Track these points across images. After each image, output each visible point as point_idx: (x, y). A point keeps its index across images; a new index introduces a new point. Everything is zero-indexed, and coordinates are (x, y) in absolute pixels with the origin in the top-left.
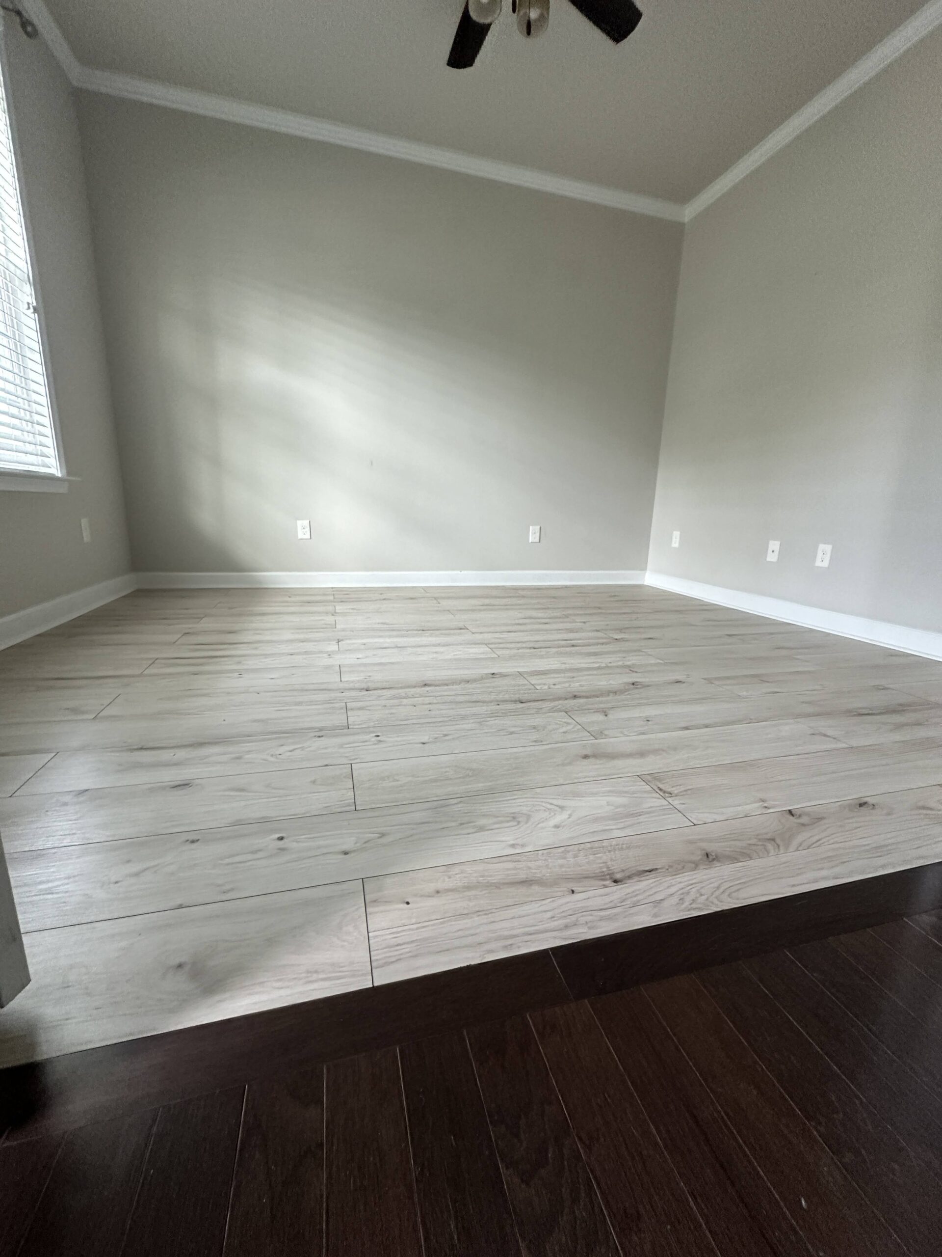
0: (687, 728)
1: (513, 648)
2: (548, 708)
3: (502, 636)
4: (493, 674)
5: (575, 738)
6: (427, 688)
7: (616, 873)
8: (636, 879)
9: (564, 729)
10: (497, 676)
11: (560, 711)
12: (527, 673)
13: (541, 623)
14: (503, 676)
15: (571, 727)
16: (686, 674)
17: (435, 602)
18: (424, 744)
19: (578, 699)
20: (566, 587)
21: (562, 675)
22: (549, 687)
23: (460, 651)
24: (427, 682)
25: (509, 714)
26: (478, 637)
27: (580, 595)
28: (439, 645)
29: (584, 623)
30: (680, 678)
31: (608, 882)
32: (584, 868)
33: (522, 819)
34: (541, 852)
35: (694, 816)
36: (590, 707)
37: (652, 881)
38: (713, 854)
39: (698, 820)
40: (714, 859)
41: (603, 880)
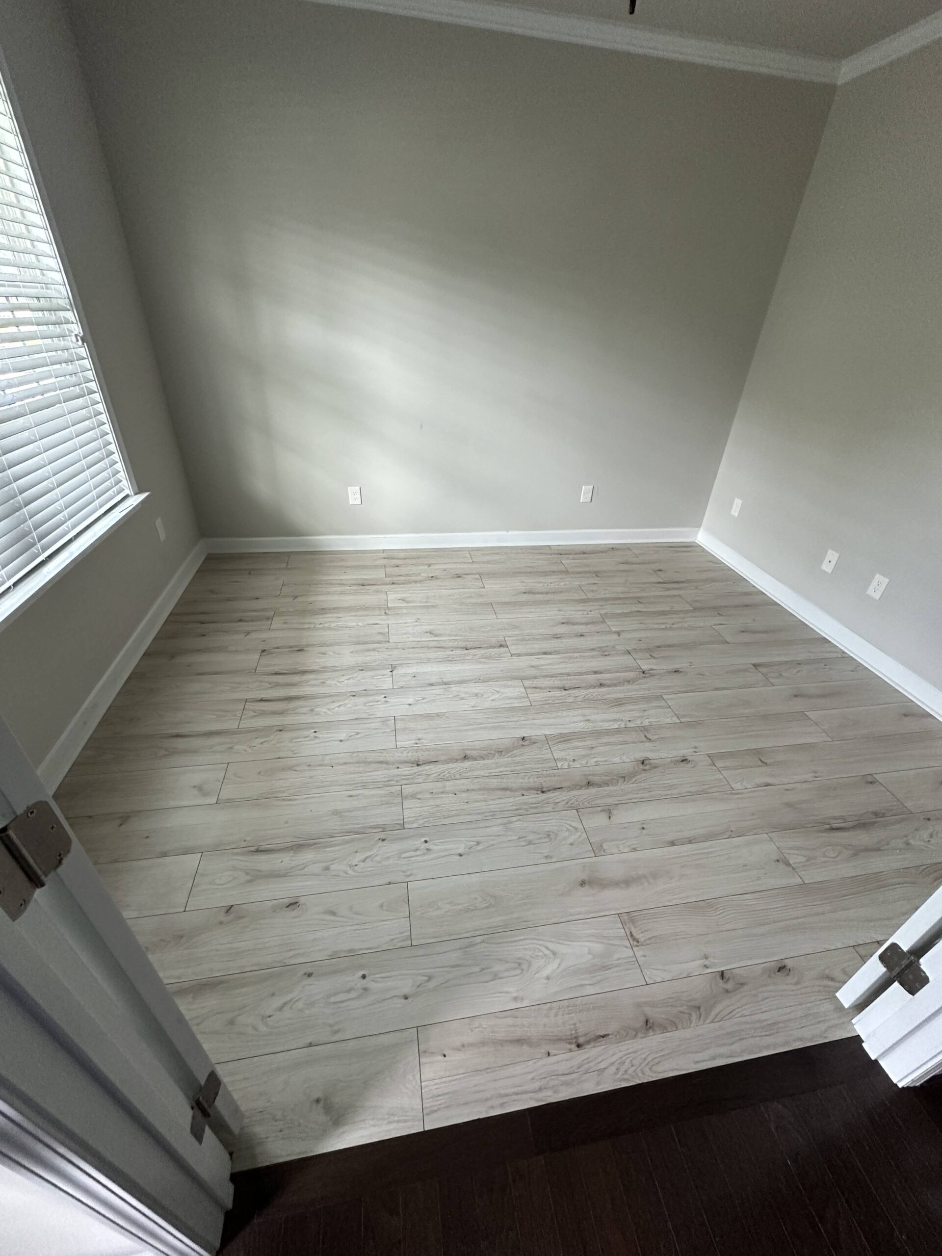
2: (564, 803)
3: (537, 663)
4: (523, 738)
5: (579, 854)
6: (467, 764)
7: (580, 1036)
8: (592, 1044)
9: (572, 839)
10: (527, 742)
11: (571, 808)
12: (553, 737)
14: (532, 742)
16: (695, 745)
18: (461, 855)
19: (591, 787)
21: (583, 743)
22: (569, 764)
23: (499, 692)
24: (467, 753)
26: (516, 663)
28: (480, 679)
29: (619, 634)
31: (573, 1046)
32: (560, 1029)
33: (524, 967)
34: (533, 1007)
35: (648, 973)
36: (598, 802)
37: (603, 1047)
38: (651, 1021)
39: (650, 978)
40: (650, 1028)
41: (570, 1043)
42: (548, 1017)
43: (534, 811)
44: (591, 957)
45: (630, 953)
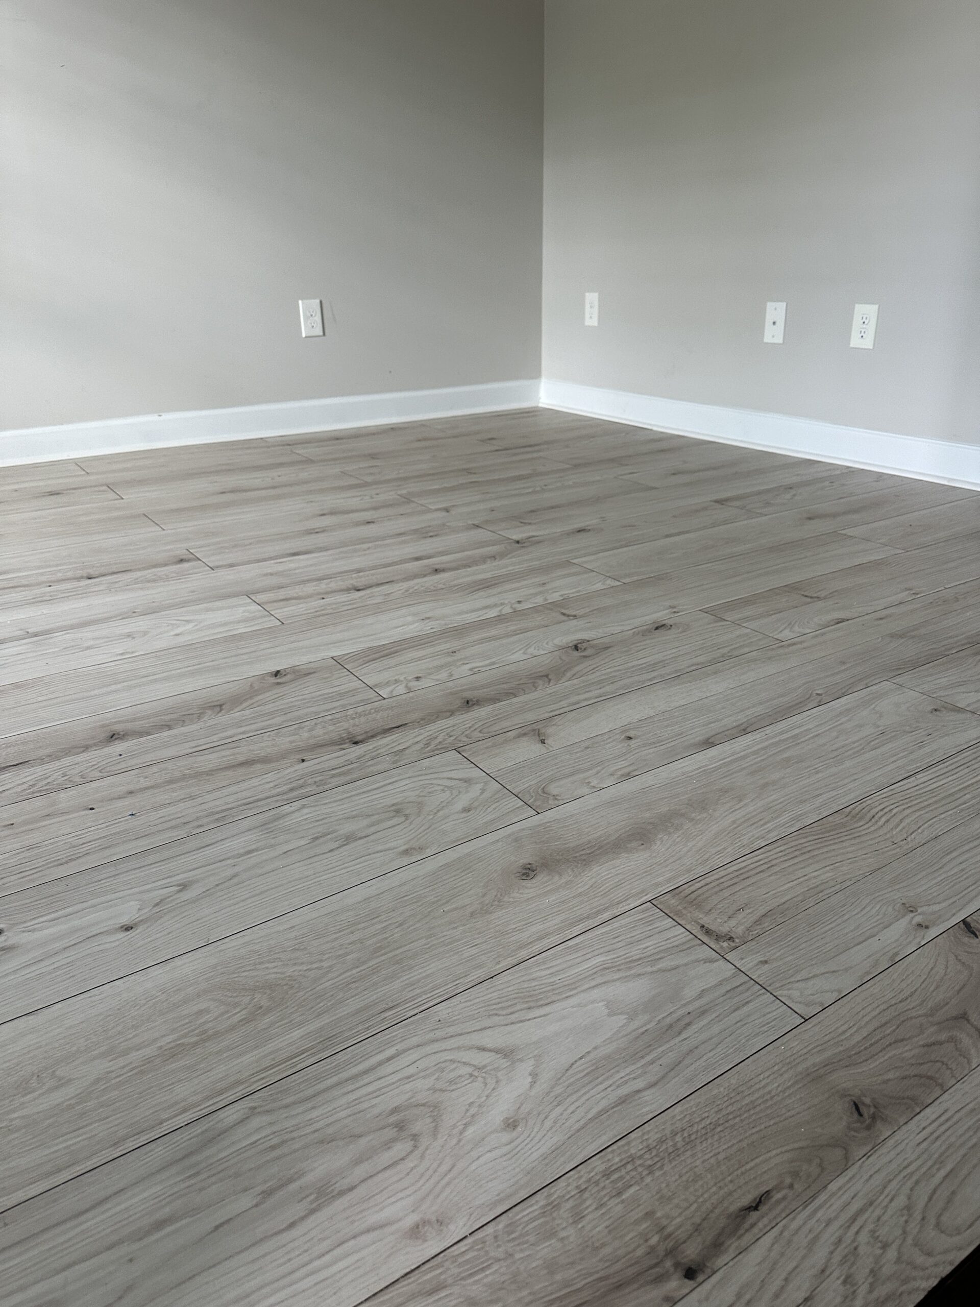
0: (708, 743)
1: (310, 596)
2: (418, 747)
3: (280, 568)
4: (277, 674)
5: (492, 821)
6: (119, 747)
7: (684, 1242)
8: (733, 1245)
9: (463, 800)
10: (288, 677)
11: (443, 749)
12: (353, 657)
13: (358, 524)
14: (300, 674)
15: (476, 790)
16: (667, 604)
17: (111, 495)
18: (128, 928)
19: (476, 707)
20: (393, 429)
21: (430, 650)
22: (406, 686)
23: (188, 621)
24: (118, 728)
25: (335, 781)
26: (227, 576)
27: (423, 444)
28: (133, 613)
29: (447, 510)
30: (661, 615)
31: (675, 1284)
32: (607, 1250)
33: (420, 1126)
34: (490, 1229)
35: (796, 994)
36: (506, 724)
37: (767, 1240)
38: (867, 1101)
39: (808, 1005)
40: (873, 1117)
41: (660, 1279)
42: (552, 1234)
43: (343, 779)
44: (621, 1020)
45: (723, 969)
